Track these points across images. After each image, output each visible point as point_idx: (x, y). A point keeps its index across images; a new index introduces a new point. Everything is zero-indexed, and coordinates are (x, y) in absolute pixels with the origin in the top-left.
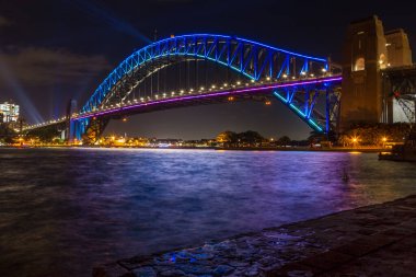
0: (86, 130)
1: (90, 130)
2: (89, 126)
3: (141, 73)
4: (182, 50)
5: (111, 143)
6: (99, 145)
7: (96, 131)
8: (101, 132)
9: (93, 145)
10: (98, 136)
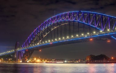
0: (24, 55)
1: (25, 55)
2: (25, 54)
3: (48, 29)
4: (67, 19)
5: (34, 61)
6: (29, 62)
7: (28, 56)
8: (30, 56)
9: (26, 62)
10: (28, 59)
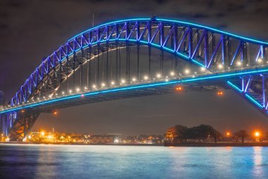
1: (18, 124)
3: (77, 61)
4: (123, 36)
7: (24, 125)
8: (30, 127)
9: (21, 141)
10: (26, 132)
